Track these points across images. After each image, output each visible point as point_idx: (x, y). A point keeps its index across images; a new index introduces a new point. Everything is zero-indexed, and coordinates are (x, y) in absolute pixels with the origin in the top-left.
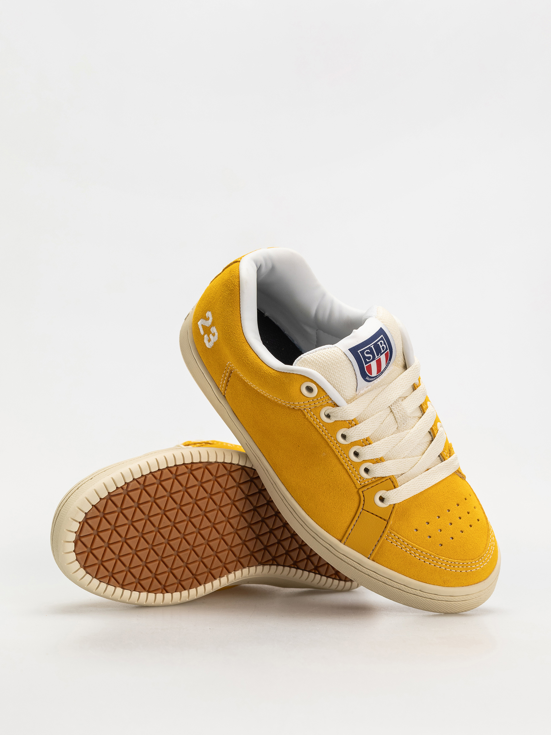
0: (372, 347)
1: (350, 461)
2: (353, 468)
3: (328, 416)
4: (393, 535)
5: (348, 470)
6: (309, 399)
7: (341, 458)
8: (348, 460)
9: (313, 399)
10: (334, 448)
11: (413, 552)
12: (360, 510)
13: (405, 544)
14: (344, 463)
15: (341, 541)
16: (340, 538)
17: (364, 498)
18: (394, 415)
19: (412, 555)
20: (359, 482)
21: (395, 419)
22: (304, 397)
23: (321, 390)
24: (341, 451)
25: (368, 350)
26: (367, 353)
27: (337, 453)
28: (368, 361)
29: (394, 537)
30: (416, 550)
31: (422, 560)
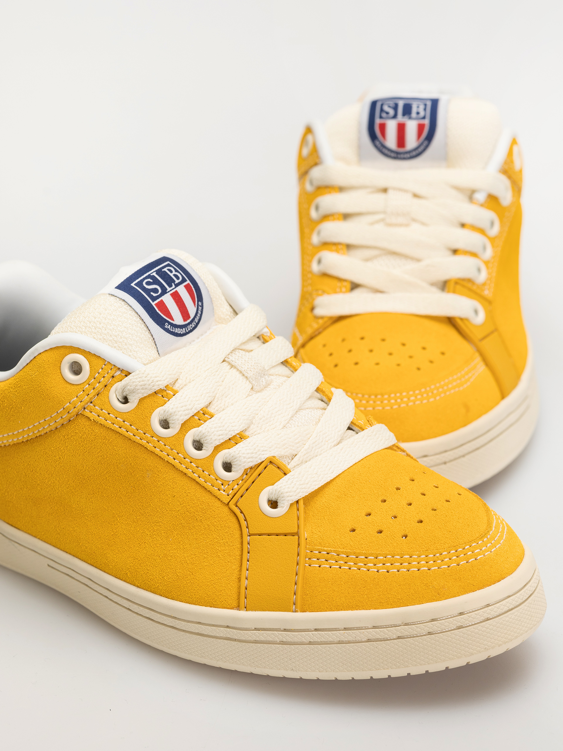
0: (154, 274)
1: (193, 460)
2: (203, 471)
3: (126, 400)
4: (317, 552)
5: (198, 479)
6: (82, 386)
7: (176, 463)
8: (189, 461)
9: (88, 382)
10: (157, 451)
11: (362, 564)
12: (246, 539)
13: (343, 557)
14: (185, 471)
15: (238, 608)
16: (235, 604)
17: (244, 516)
18: (238, 370)
19: (362, 569)
20: (224, 493)
21: (243, 375)
22: (73, 387)
23: (93, 359)
24: (170, 451)
25: (149, 280)
26: (148, 283)
27: (167, 458)
28: (155, 295)
29: (319, 555)
30: (366, 559)
31: (383, 569)
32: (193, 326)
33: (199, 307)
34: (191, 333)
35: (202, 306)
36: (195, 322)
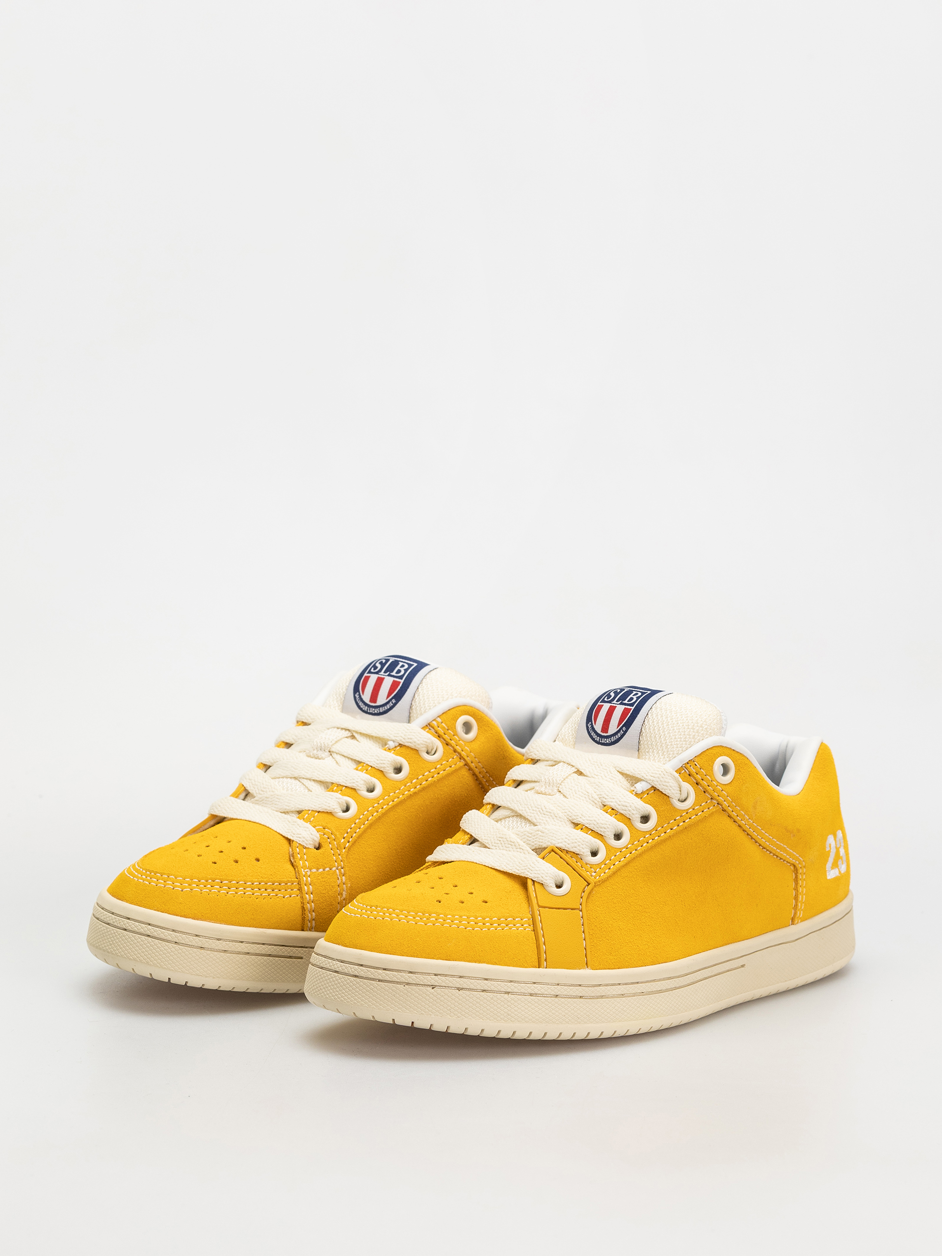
32: (376, 712)
33: (391, 703)
34: (371, 716)
35: (395, 705)
36: (379, 710)
